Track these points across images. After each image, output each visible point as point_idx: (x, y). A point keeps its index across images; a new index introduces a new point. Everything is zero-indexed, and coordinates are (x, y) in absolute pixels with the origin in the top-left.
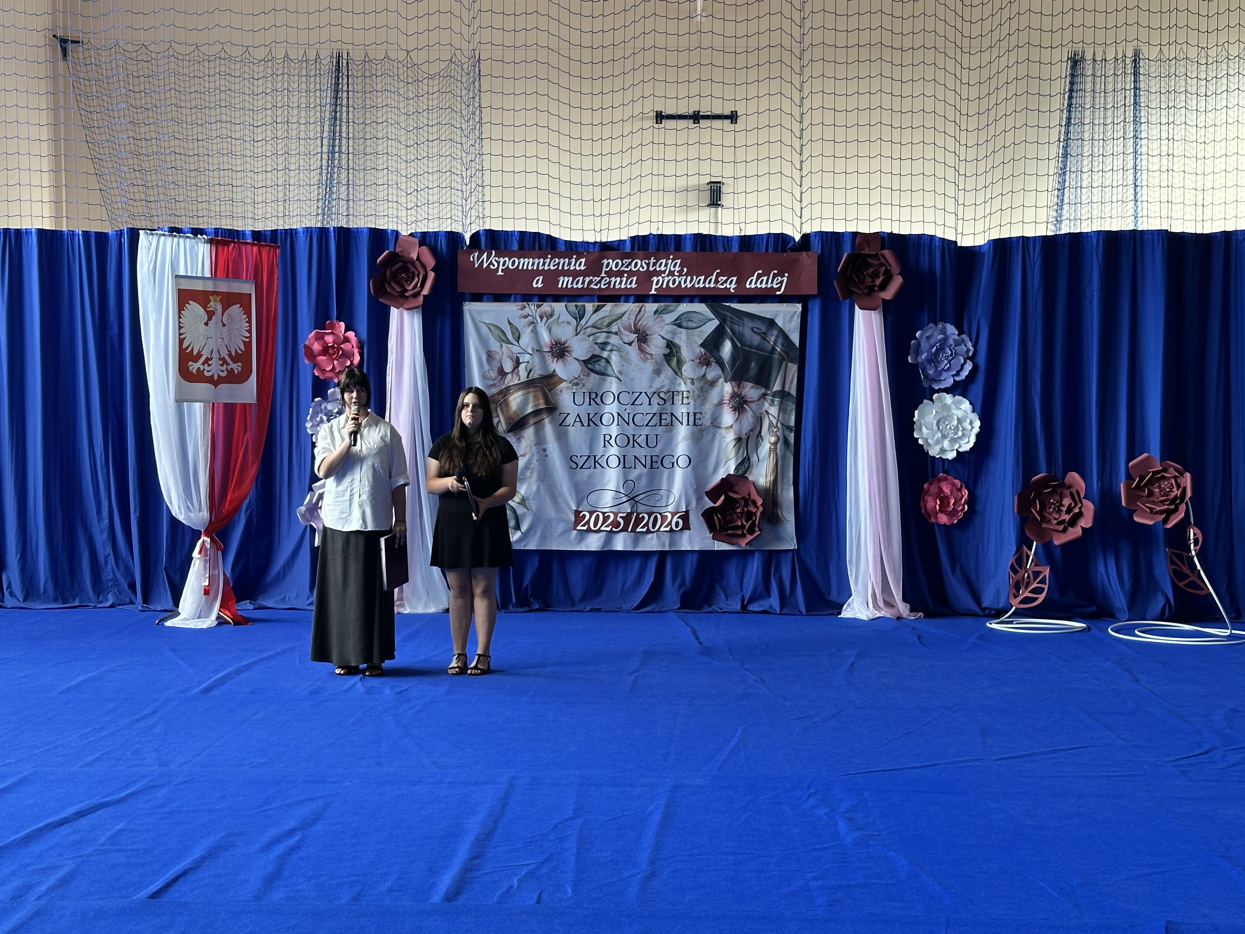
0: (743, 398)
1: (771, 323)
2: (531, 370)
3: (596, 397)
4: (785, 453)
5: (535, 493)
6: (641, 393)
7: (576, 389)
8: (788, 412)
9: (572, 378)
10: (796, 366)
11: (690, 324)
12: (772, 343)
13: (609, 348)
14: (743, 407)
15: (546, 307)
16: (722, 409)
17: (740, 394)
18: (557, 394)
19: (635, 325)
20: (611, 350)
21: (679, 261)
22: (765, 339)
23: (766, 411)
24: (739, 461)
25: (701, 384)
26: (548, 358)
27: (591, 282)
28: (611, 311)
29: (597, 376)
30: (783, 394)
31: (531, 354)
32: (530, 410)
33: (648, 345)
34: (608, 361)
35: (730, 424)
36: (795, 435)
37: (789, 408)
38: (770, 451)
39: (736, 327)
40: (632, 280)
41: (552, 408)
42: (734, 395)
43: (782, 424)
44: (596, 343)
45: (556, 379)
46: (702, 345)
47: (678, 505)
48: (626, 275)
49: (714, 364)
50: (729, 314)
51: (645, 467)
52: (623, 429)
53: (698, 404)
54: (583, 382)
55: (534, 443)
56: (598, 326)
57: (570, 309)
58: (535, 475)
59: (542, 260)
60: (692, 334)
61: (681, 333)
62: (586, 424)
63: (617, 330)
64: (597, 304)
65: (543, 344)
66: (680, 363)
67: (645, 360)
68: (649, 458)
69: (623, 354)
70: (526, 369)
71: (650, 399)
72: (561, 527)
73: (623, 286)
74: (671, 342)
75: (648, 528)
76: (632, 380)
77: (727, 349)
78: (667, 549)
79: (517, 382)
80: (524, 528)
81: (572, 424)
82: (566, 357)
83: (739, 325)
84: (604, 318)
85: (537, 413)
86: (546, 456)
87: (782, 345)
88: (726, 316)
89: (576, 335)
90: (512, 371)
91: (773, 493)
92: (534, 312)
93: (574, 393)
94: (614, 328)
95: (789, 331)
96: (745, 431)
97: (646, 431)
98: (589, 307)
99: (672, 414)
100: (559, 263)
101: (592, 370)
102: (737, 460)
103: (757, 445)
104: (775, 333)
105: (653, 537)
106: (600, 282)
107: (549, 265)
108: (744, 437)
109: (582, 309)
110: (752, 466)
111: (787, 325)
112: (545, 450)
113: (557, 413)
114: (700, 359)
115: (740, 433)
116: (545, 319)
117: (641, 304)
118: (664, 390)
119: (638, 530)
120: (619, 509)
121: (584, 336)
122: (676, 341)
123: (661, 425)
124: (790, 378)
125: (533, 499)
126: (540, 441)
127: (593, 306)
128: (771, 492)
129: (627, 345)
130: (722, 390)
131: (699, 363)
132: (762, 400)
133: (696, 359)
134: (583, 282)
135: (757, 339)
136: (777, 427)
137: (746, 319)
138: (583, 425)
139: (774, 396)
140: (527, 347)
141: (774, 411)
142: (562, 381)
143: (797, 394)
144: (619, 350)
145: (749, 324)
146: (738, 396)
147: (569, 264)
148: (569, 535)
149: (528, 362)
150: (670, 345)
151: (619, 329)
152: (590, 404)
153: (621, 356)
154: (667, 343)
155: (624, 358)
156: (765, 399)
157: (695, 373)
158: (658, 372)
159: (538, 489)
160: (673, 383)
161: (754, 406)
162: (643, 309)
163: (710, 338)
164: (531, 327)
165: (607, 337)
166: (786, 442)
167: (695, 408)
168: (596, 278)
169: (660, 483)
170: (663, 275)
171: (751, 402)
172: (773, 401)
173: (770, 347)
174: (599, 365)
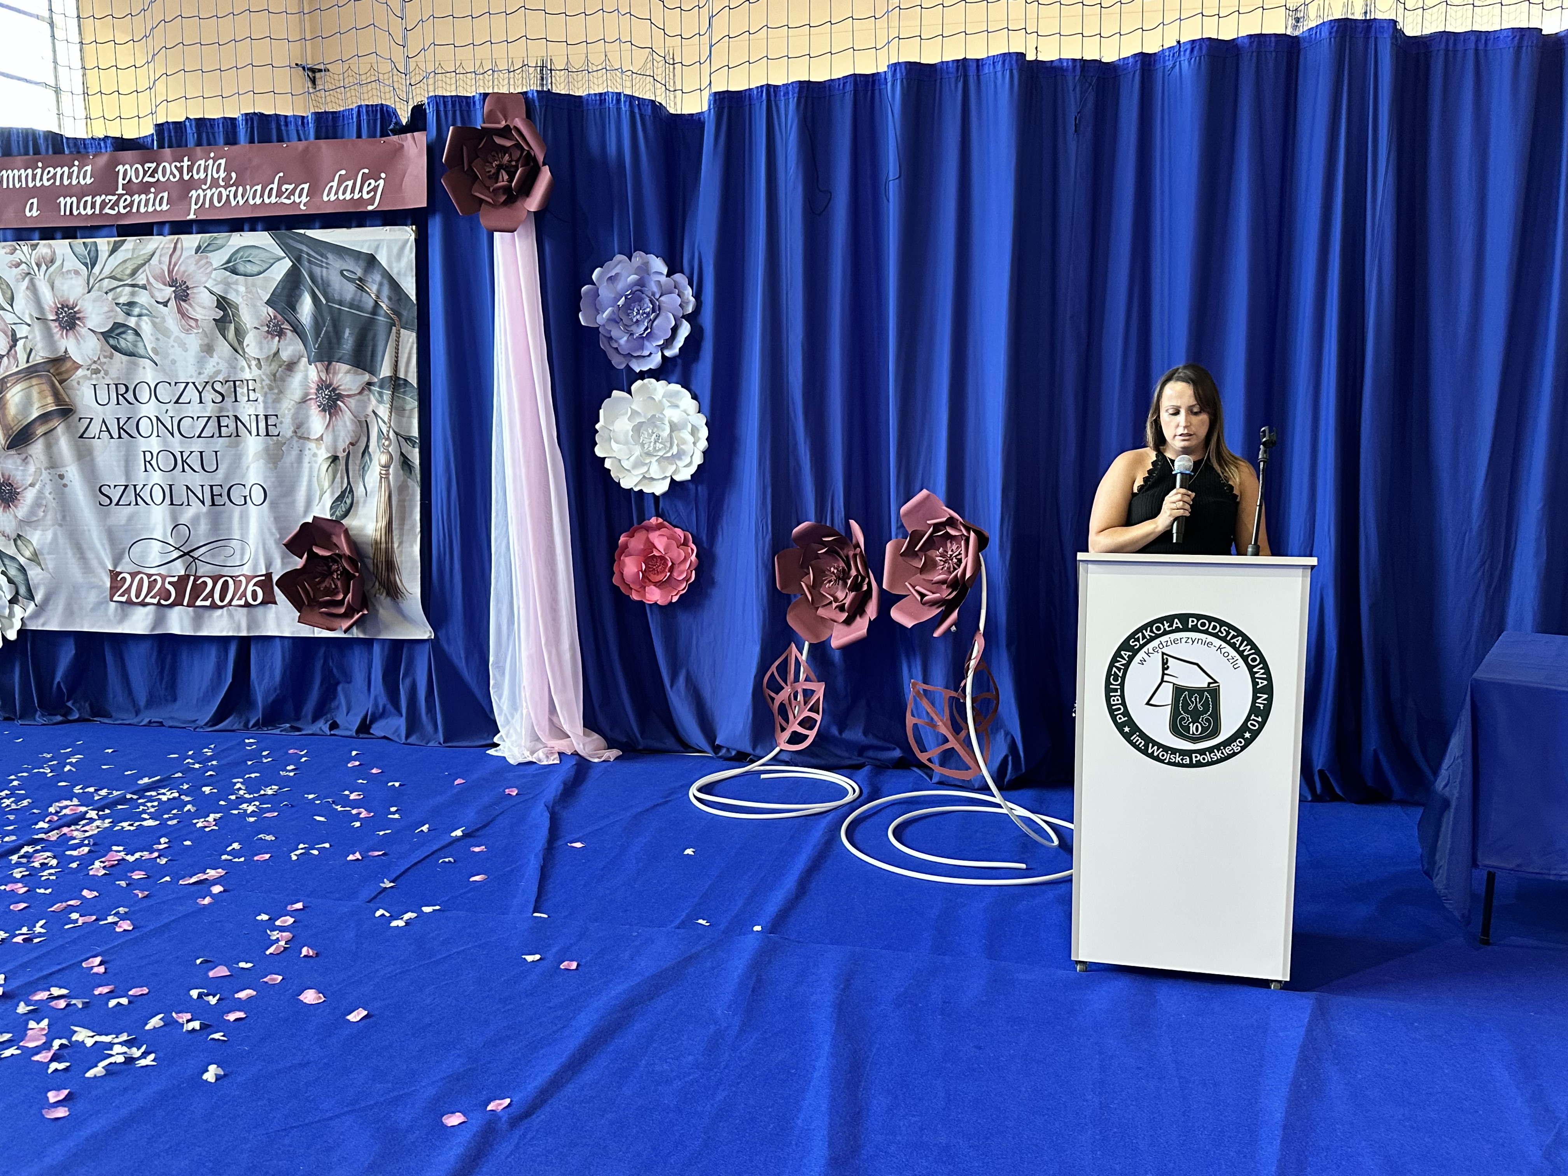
0: (334, 390)
1: (371, 261)
2: (31, 350)
3: (127, 391)
4: (405, 481)
5: (51, 543)
6: (188, 383)
7: (97, 379)
8: (407, 413)
9: (90, 362)
10: (414, 335)
11: (250, 269)
12: (373, 296)
13: (136, 311)
14: (336, 405)
15: (44, 247)
16: (309, 407)
17: (330, 385)
18: (72, 388)
19: (170, 272)
20: (140, 315)
21: (223, 161)
22: (362, 289)
23: (374, 412)
24: (336, 495)
25: (272, 367)
26: (55, 330)
27: (103, 204)
28: (134, 250)
29: (125, 358)
30: (396, 383)
31: (29, 325)
32: (35, 414)
33: (190, 305)
34: (137, 334)
35: (319, 435)
36: (421, 453)
37: (408, 407)
38: (381, 477)
39: (317, 270)
40: (162, 198)
41: (66, 411)
42: (323, 385)
43: (397, 434)
44: (117, 304)
45: (69, 364)
46: (268, 303)
47: (255, 567)
48: (153, 190)
49: (289, 334)
50: (305, 249)
51: (203, 503)
52: (165, 442)
53: (270, 401)
54: (105, 367)
55: (45, 464)
56: (118, 276)
57: (77, 250)
58: (50, 516)
59: (30, 171)
60: (254, 285)
61: (236, 283)
62: (116, 435)
63: (144, 282)
64: (113, 239)
65: (47, 308)
66: (240, 334)
67: (188, 330)
68: (207, 489)
69: (157, 320)
70: (25, 348)
71: (200, 393)
72: (92, 598)
73: (151, 209)
74: (223, 298)
75: (213, 599)
76: (174, 362)
77: (306, 308)
78: (244, 633)
79: (15, 370)
80: (38, 598)
81: (97, 436)
82: (77, 328)
83: (322, 266)
84: (125, 261)
85: (45, 417)
86: (65, 486)
87: (390, 299)
88: (301, 251)
89: (89, 292)
90: (8, 353)
91: (387, 549)
92: (28, 257)
93: (95, 385)
94: (141, 279)
95: (399, 274)
96: (343, 444)
97: (197, 445)
98: (103, 244)
99: (236, 417)
100: (55, 174)
101: (115, 348)
102: (333, 493)
103: (363, 468)
104: (377, 277)
105: (222, 615)
106: (117, 203)
107: (41, 179)
108: (342, 455)
109: (93, 249)
110: (358, 502)
111: (395, 265)
112: (61, 477)
113: (75, 417)
114: (269, 327)
115: (335, 448)
116: (44, 267)
117: (176, 237)
118: (220, 378)
119: (198, 603)
120: (169, 570)
121: (100, 293)
122: (232, 296)
123: (220, 436)
124: (406, 355)
125: (49, 553)
126: (53, 464)
127: (109, 243)
128: (383, 546)
129: (161, 306)
130: (306, 377)
131: (268, 332)
132: (366, 392)
133: (262, 326)
134: (93, 206)
135: (349, 291)
136: (388, 439)
137: (330, 255)
138: (112, 438)
139: (381, 387)
140: (23, 313)
141: (383, 411)
142: (78, 367)
143: (419, 383)
144: (150, 315)
145: (336, 264)
146: (327, 387)
147: (70, 176)
148: (106, 609)
149: (26, 337)
150: (223, 303)
151: (148, 280)
152: (118, 404)
153: (154, 324)
154: (218, 300)
155: (159, 328)
156: (370, 390)
157: (261, 349)
158: (208, 349)
159: (55, 538)
160: (233, 367)
161: (352, 402)
162: (179, 245)
163: (279, 291)
164: (27, 279)
165: (133, 294)
166: (406, 463)
167: (266, 408)
168: (110, 197)
169: (229, 529)
170: (204, 187)
171: (349, 396)
172: (381, 394)
173: (370, 304)
174: (125, 339)
